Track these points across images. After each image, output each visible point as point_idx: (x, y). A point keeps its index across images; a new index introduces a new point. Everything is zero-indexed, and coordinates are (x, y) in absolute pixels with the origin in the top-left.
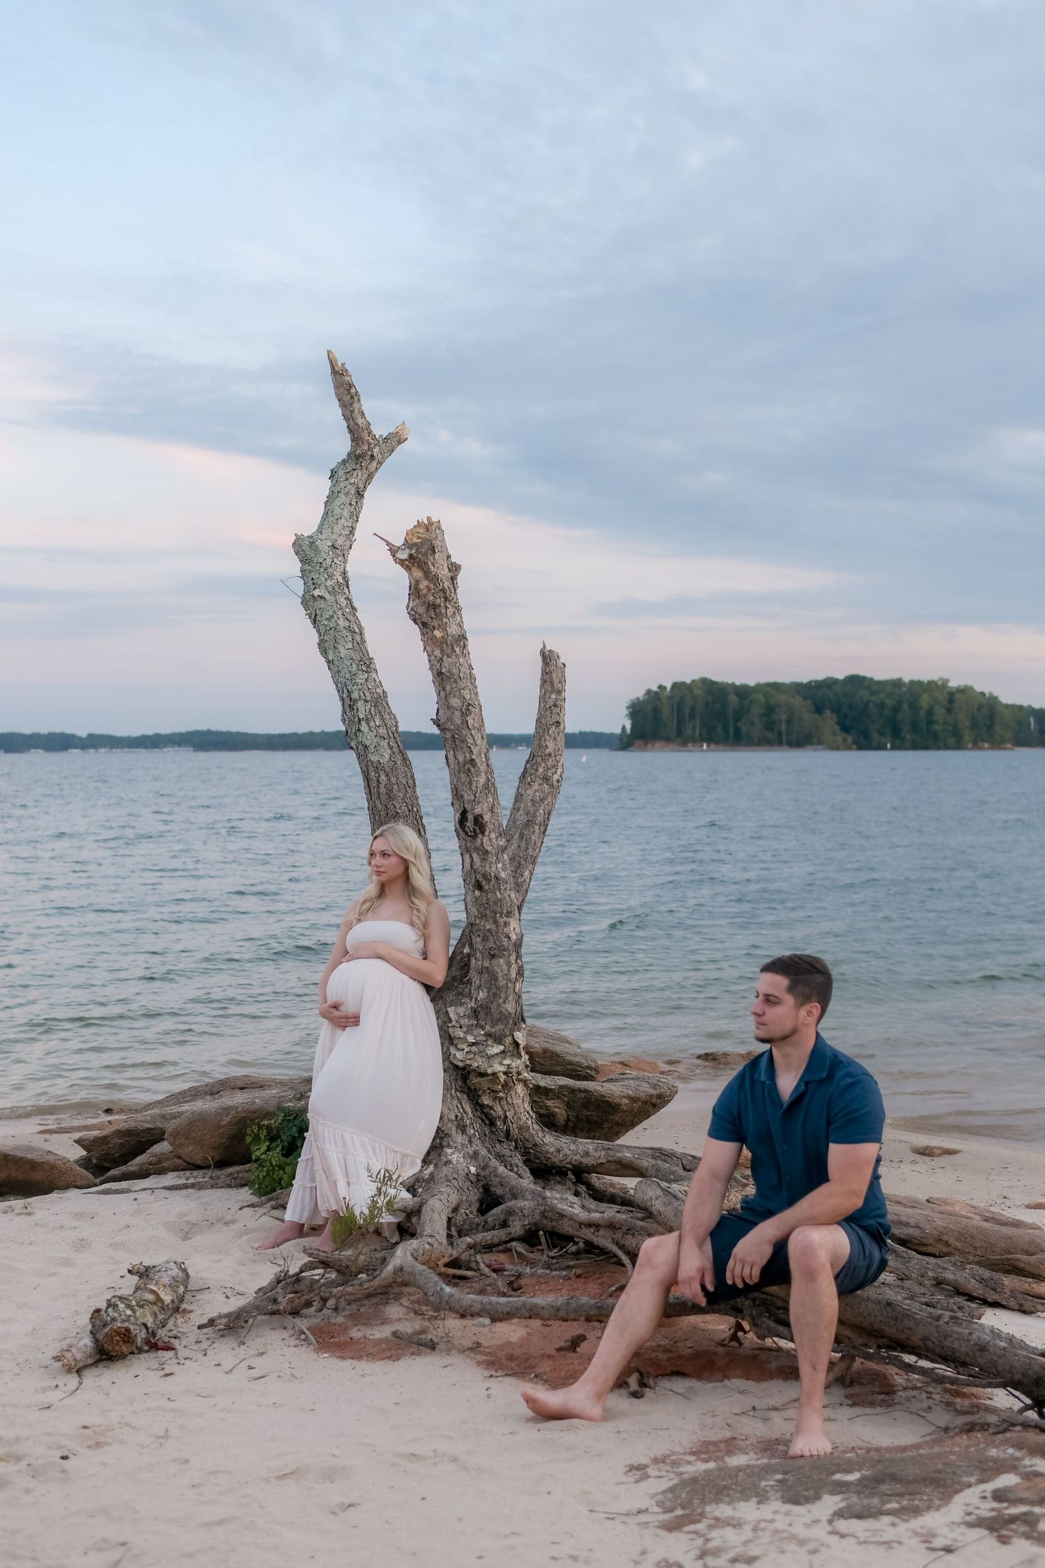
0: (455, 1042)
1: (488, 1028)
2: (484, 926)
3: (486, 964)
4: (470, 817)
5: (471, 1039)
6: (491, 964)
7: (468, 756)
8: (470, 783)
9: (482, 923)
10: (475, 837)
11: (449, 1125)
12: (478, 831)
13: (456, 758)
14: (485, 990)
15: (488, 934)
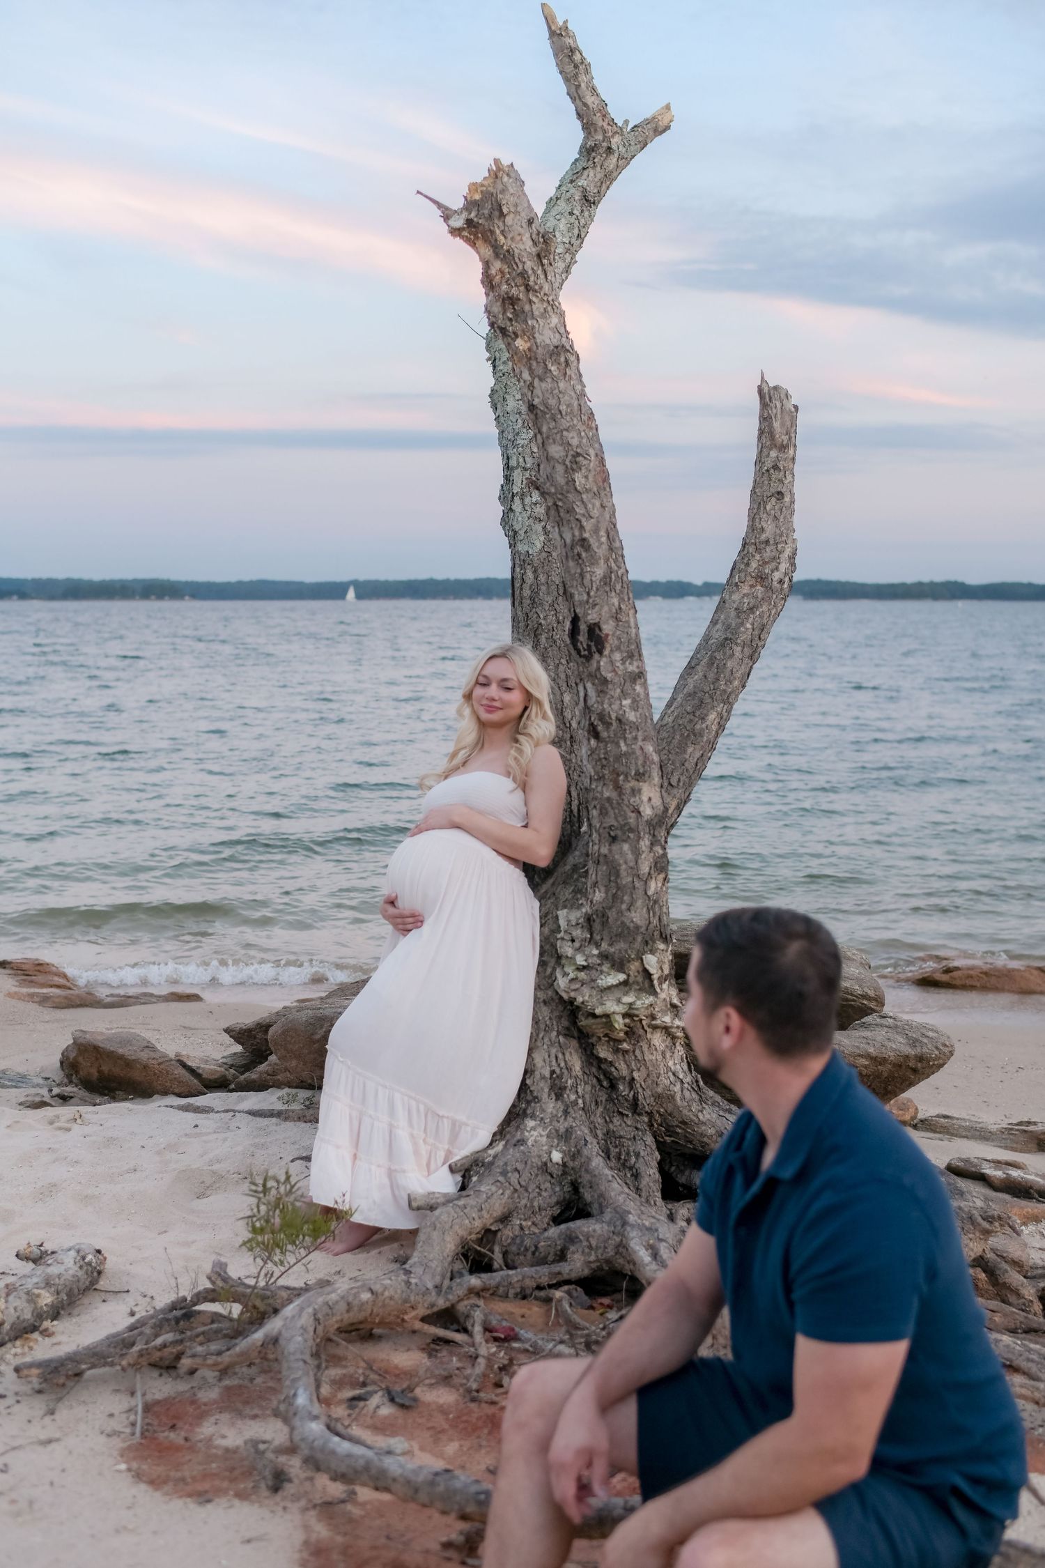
0: (563, 961)
1: (604, 946)
2: (602, 793)
3: (604, 850)
4: (583, 627)
5: (580, 960)
6: (610, 851)
7: (577, 533)
8: (582, 576)
9: (599, 789)
10: (588, 658)
11: (542, 1084)
12: (594, 649)
13: (561, 537)
14: (603, 889)
15: (607, 805)
